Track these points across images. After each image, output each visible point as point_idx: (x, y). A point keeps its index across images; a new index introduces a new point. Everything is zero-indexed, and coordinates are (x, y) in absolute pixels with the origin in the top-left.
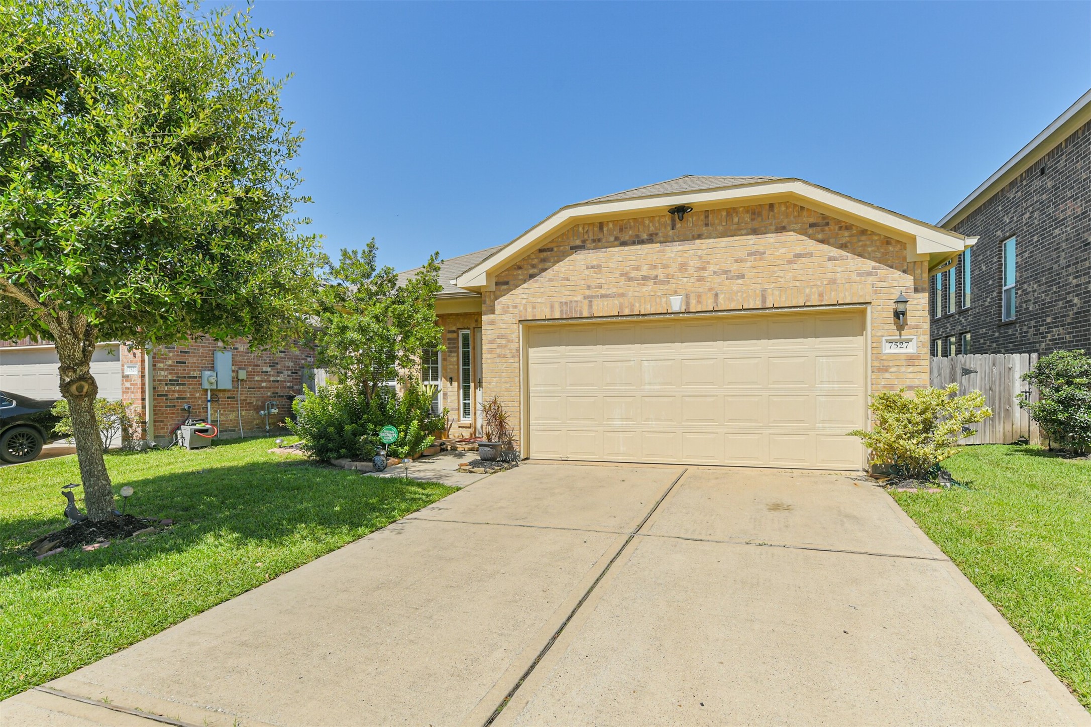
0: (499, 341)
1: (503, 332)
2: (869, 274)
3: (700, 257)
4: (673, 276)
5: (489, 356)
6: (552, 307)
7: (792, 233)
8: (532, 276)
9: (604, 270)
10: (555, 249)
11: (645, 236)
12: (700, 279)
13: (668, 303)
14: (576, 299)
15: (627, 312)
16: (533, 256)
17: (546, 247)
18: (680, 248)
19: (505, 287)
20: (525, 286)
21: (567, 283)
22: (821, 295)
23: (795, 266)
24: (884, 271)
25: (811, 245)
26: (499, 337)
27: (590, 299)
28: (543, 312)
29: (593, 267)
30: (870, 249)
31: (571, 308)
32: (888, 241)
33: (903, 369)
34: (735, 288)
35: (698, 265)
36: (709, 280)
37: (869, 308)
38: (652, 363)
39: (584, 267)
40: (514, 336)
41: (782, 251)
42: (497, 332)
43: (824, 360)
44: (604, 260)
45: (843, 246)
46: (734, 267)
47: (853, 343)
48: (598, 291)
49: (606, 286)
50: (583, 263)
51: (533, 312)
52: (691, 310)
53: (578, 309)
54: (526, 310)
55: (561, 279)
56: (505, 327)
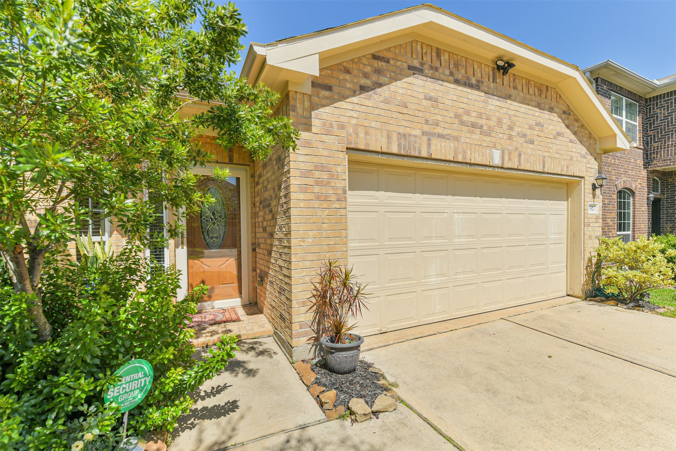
0: (317, 174)
1: (324, 161)
2: (584, 157)
3: (510, 117)
4: (493, 129)
5: (302, 196)
6: (389, 137)
7: (555, 115)
8: (363, 89)
9: (441, 106)
10: (392, 62)
11: (474, 81)
12: (510, 138)
13: (492, 157)
14: (414, 133)
15: (460, 159)
16: (365, 61)
17: (380, 54)
18: (498, 103)
19: (327, 93)
20: (355, 99)
21: (405, 111)
22: (567, 167)
23: (557, 142)
25: (562, 128)
26: (317, 168)
27: (429, 136)
28: (378, 142)
29: (430, 99)
30: (584, 139)
31: (410, 142)
32: (590, 136)
33: (594, 224)
34: (529, 151)
35: (509, 124)
36: (515, 140)
37: (583, 181)
38: (461, 216)
39: (422, 96)
40: (339, 169)
41: (551, 127)
42: (315, 159)
43: (552, 217)
44: (440, 94)
45: (575, 133)
46: (529, 132)
47: (562, 206)
48: (435, 129)
49: (442, 124)
50: (420, 90)
51: (366, 139)
52: (506, 166)
53: (417, 146)
54: (357, 134)
55: (398, 103)
56: (326, 154)
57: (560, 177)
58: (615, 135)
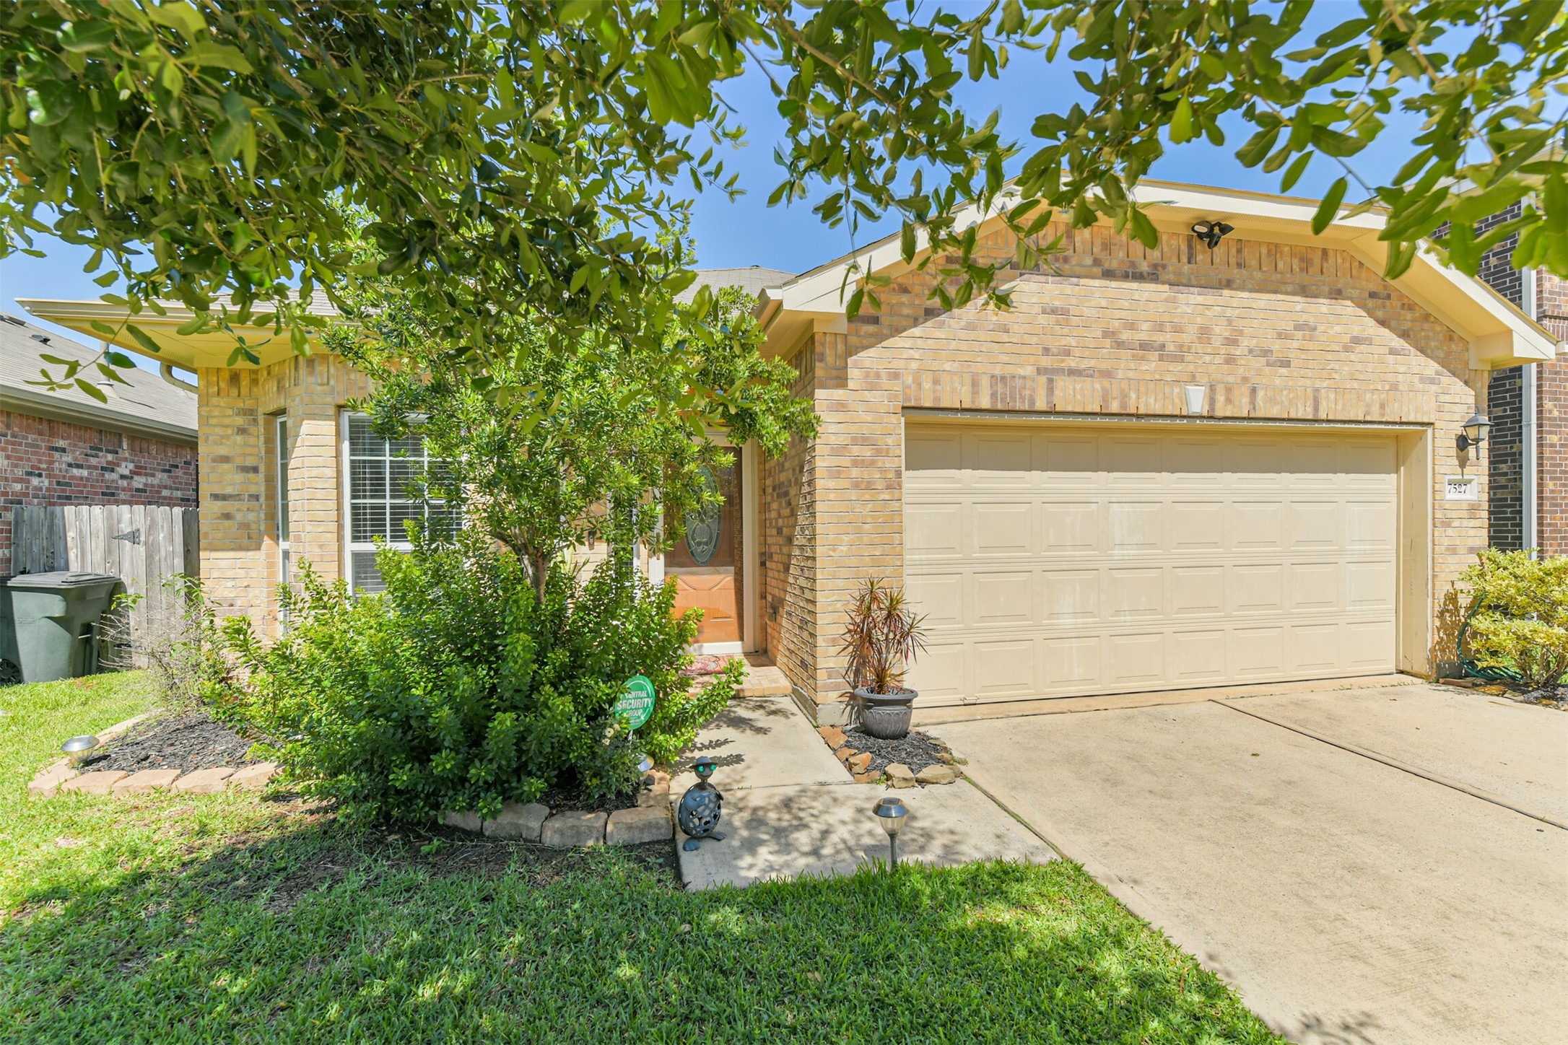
0: (856, 450)
1: (865, 430)
2: (1432, 381)
3: (1230, 321)
4: (1190, 348)
5: (832, 484)
6: (975, 384)
7: (1348, 303)
8: (931, 313)
9: (1074, 321)
11: (1144, 267)
12: (1230, 360)
13: (1185, 399)
14: (1021, 372)
15: (1115, 407)
18: (1200, 299)
19: (871, 328)
20: (916, 331)
21: (1005, 337)
22: (1382, 406)
23: (1352, 357)
24: (1447, 379)
25: (1369, 326)
26: (855, 441)
27: (1050, 374)
28: (956, 394)
29: (1053, 311)
30: (1433, 344)
31: (1013, 389)
32: (1450, 336)
33: (1465, 523)
34: (1278, 382)
35: (1227, 334)
36: (1243, 362)
37: (1430, 431)
38: (1127, 508)
39: (1037, 309)
40: (890, 440)
41: (1337, 328)
42: (853, 429)
43: (1355, 507)
44: (1074, 301)
45: (1404, 335)
46: (1277, 346)
47: (1386, 484)
48: (1063, 361)
49: (1077, 352)
50: (1034, 300)
51: (934, 392)
52: (1219, 413)
53: (1027, 393)
54: (919, 385)
55: (991, 327)
56: (869, 419)
57: (1361, 426)
58: (1509, 332)
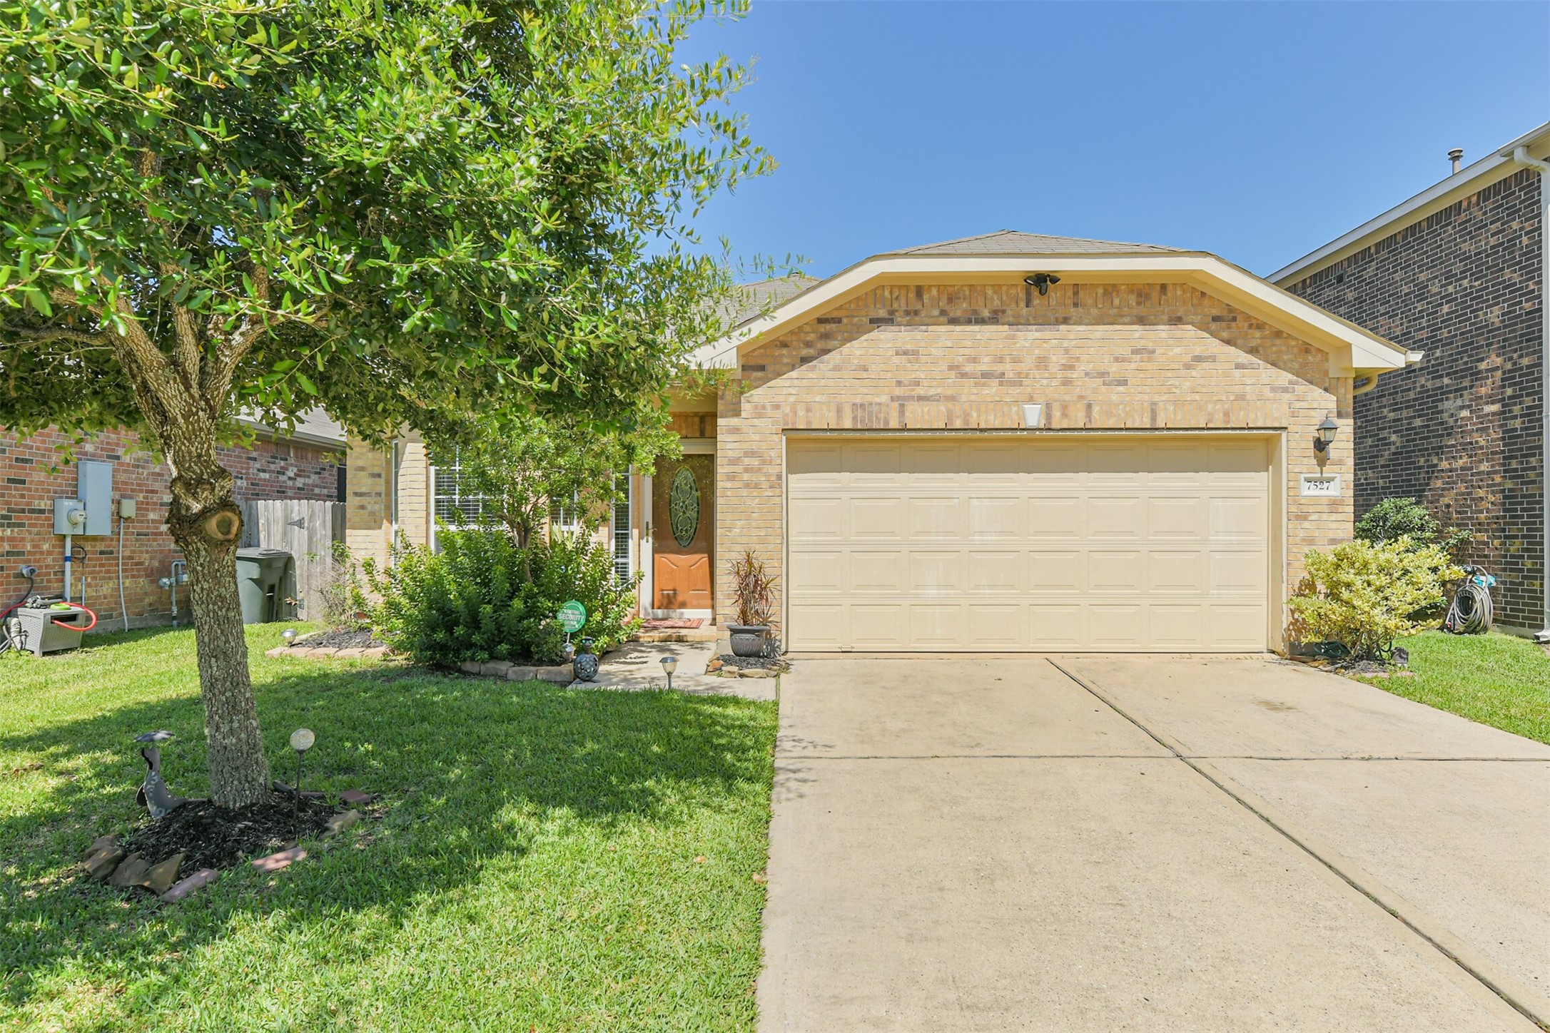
0: (747, 461)
1: (754, 446)
2: (1285, 390)
3: (1067, 351)
4: (1028, 374)
5: (729, 484)
6: (839, 411)
7: (1190, 327)
8: (804, 360)
9: (923, 359)
10: (845, 320)
11: (986, 313)
12: (1066, 382)
13: (1022, 414)
14: (878, 400)
15: (958, 424)
16: (808, 329)
17: (829, 316)
18: (1038, 335)
19: (759, 374)
20: (794, 374)
21: (864, 375)
22: (1226, 414)
23: (1194, 373)
24: (1303, 388)
25: (1213, 346)
26: (746, 454)
27: (901, 401)
28: (824, 418)
29: (906, 353)
30: (1285, 357)
31: (870, 413)
33: (1325, 517)
34: (1114, 398)
35: (1063, 362)
36: (1080, 383)
37: (1284, 434)
39: (892, 352)
40: (773, 453)
41: (1177, 350)
42: (745, 446)
43: (1220, 502)
44: (923, 344)
45: (1253, 351)
46: (1114, 368)
47: (1260, 480)
48: (913, 390)
49: (926, 383)
50: (889, 345)
51: (807, 417)
52: (1053, 426)
53: (882, 416)
54: (795, 413)
55: (853, 368)
56: (757, 439)
58: (1350, 345)
